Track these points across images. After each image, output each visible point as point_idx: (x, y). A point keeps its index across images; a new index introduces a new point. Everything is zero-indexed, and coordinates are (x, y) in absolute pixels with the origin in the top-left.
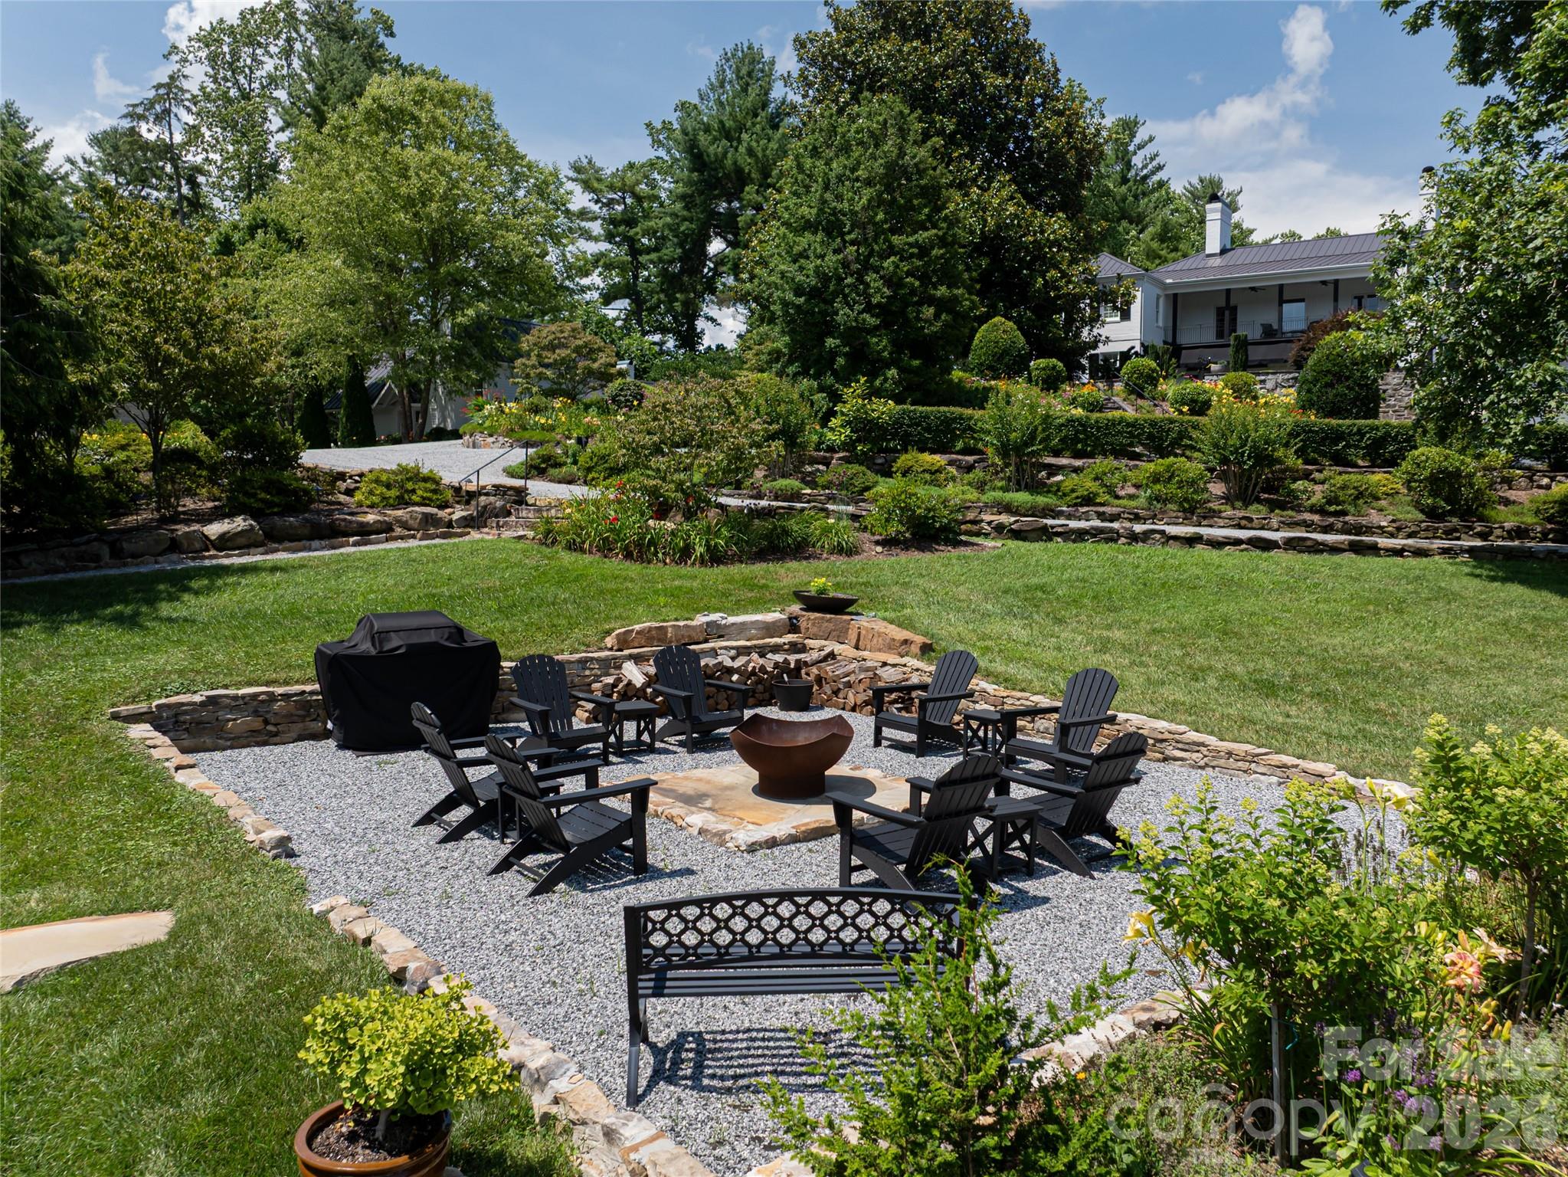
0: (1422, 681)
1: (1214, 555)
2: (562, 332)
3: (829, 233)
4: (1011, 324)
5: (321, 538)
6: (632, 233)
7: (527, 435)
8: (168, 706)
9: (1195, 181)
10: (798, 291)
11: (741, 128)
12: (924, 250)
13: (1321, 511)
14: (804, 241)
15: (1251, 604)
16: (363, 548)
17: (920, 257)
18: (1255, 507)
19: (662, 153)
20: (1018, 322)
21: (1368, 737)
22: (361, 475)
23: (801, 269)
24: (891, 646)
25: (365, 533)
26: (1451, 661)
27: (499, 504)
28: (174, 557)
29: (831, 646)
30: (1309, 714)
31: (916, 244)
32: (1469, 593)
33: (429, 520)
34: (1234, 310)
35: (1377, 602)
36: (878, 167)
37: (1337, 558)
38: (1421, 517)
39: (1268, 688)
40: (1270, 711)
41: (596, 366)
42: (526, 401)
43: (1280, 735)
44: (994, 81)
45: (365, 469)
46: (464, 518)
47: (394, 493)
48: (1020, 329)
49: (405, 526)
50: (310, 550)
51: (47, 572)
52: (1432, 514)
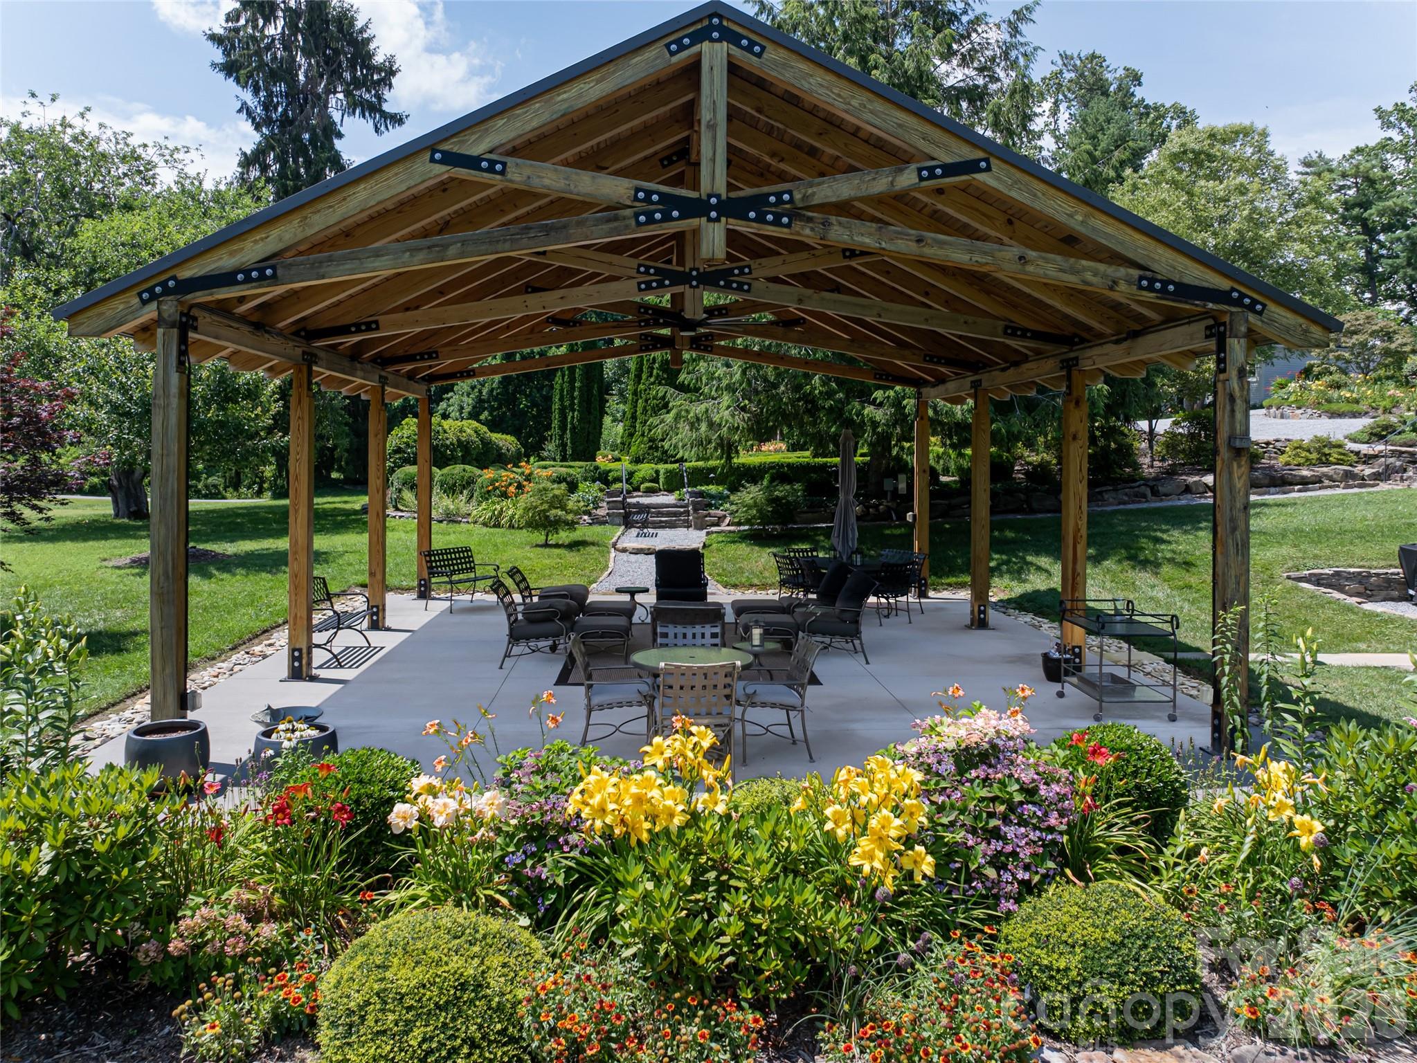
2: (1357, 320)
5: (1275, 486)
6: (1365, 215)
7: (1334, 407)
8: (1315, 575)
16: (1303, 494)
19: (1393, 134)
22: (1268, 443)
25: (1305, 483)
27: (1398, 463)
28: (1189, 496)
33: (1348, 476)
41: (1393, 346)
42: (1327, 379)
45: (1271, 438)
46: (1374, 474)
47: (1314, 456)
49: (1331, 479)
50: (1269, 494)
51: (1120, 504)
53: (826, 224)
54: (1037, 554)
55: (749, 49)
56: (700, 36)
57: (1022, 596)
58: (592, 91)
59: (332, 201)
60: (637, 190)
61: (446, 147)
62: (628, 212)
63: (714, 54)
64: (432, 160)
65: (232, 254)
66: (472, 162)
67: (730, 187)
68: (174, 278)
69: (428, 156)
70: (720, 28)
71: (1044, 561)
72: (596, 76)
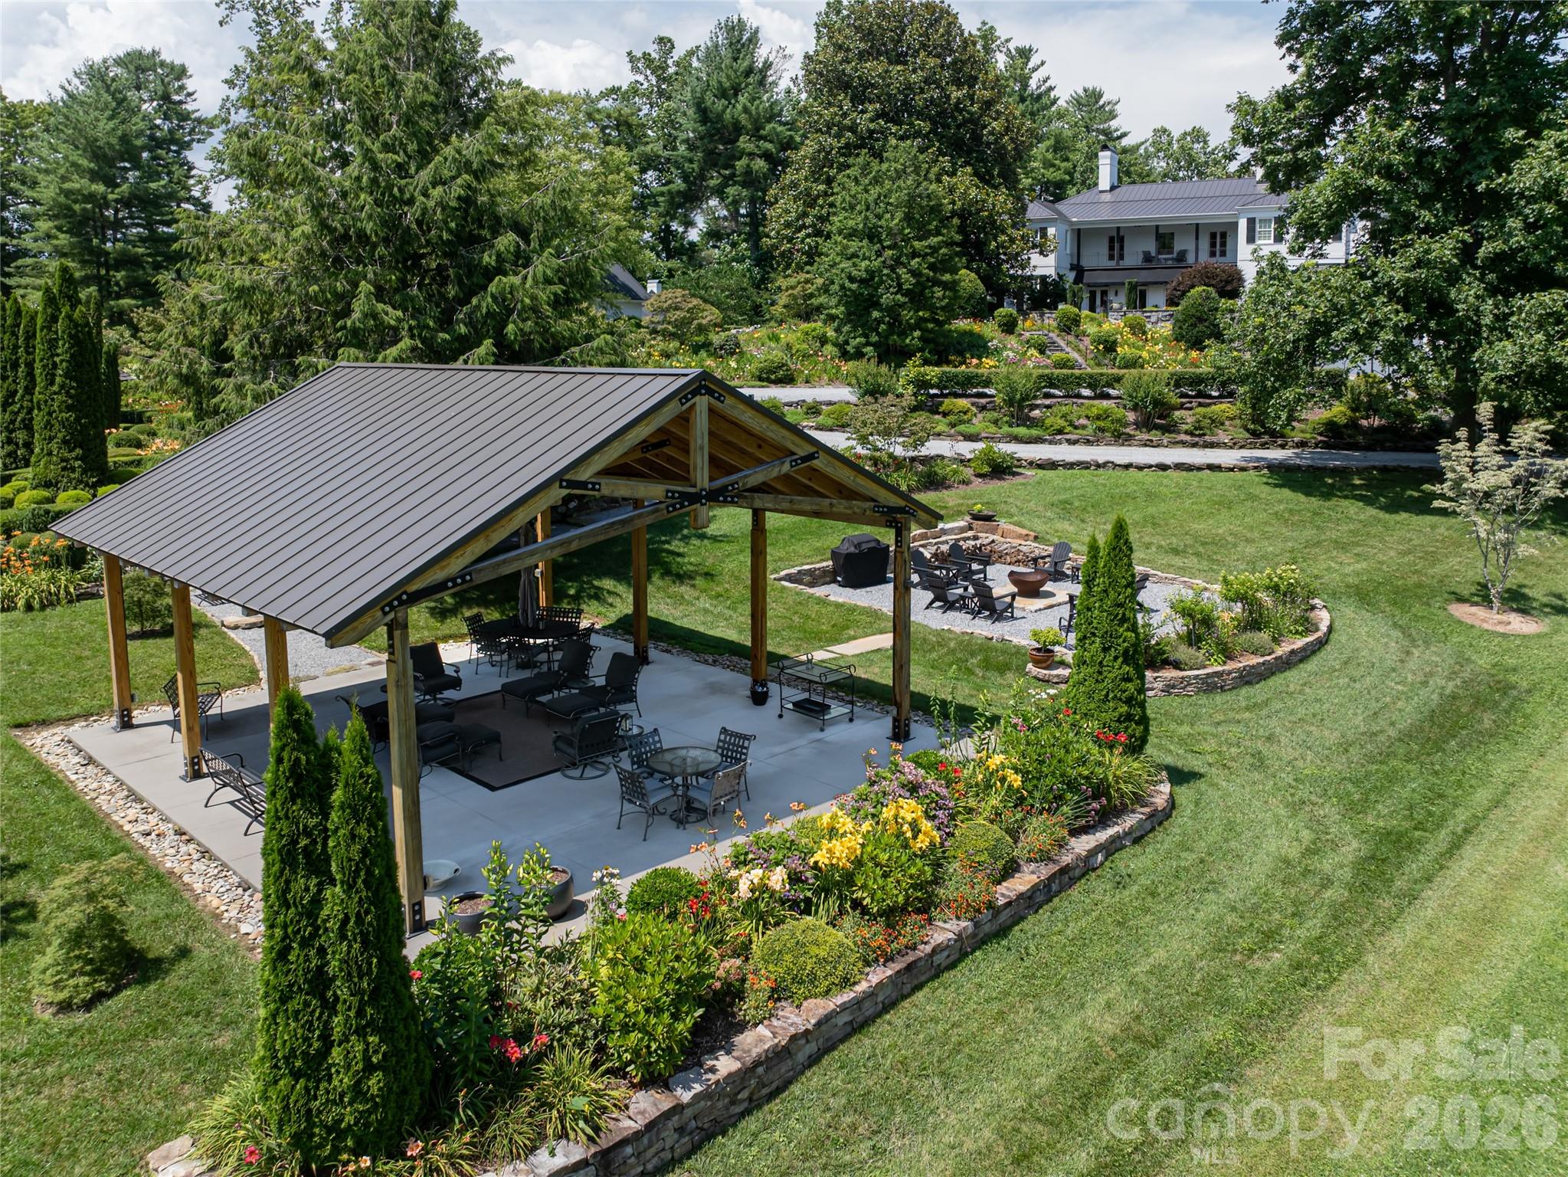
0: (1235, 546)
1: (1140, 474)
3: (871, 240)
4: (973, 275)
9: (1081, 92)
10: (852, 279)
11: (737, 90)
12: (934, 249)
13: (1192, 434)
14: (854, 245)
15: (1163, 507)
17: (931, 254)
18: (1154, 432)
19: (641, 78)
20: (977, 273)
21: (1213, 570)
23: (855, 265)
24: (1020, 536)
26: (1249, 535)
29: (992, 537)
30: (1192, 562)
31: (930, 247)
32: (1263, 496)
34: (1121, 240)
35: (1220, 503)
36: (903, 195)
37: (1200, 474)
38: (1248, 435)
39: (1176, 552)
40: (1177, 561)
43: (1182, 570)
44: (956, 94)
48: (980, 278)
52: (1255, 434)
53: (753, 498)
54: (599, 577)
55: (718, 399)
56: (696, 393)
57: (619, 621)
58: (643, 432)
59: (503, 522)
60: (668, 491)
61: (567, 477)
62: (663, 506)
63: (702, 402)
64: (561, 487)
65: (443, 568)
66: (583, 485)
67: (711, 479)
68: (405, 593)
69: (557, 484)
70: (706, 387)
71: (608, 584)
72: (644, 422)
